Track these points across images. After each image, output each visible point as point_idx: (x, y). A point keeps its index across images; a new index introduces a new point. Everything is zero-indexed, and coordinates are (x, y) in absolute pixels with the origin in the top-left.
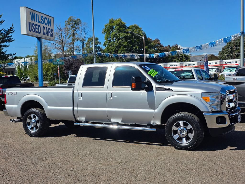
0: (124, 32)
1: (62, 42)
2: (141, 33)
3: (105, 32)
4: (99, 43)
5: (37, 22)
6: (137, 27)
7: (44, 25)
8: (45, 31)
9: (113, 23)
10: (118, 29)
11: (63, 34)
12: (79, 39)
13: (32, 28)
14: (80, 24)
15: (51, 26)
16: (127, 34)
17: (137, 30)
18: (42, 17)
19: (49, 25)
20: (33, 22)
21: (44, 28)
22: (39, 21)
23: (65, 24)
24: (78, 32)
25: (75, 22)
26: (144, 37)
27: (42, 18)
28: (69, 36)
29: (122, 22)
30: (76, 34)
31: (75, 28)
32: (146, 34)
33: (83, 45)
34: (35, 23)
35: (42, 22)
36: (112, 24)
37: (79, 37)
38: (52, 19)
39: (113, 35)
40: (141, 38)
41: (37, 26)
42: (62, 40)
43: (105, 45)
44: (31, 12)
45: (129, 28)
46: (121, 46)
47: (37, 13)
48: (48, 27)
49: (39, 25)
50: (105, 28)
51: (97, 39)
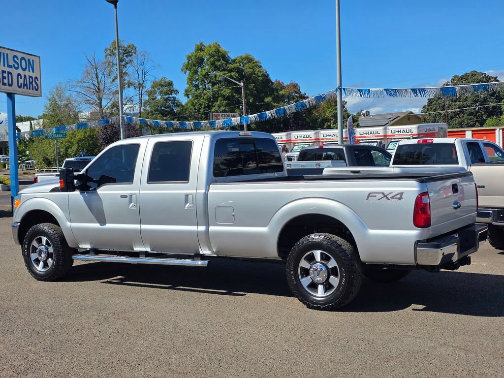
0: (224, 70)
1: (97, 90)
2: (258, 71)
3: (187, 69)
4: (174, 91)
5: (4, 66)
6: (250, 60)
7: (20, 71)
8: (21, 81)
9: (202, 53)
10: (213, 64)
11: (100, 76)
12: (131, 84)
14: (135, 53)
16: (230, 74)
17: (250, 65)
18: (15, 56)
21: (19, 77)
22: (9, 64)
23: (105, 54)
24: (130, 69)
25: (125, 51)
27: (16, 59)
28: (112, 77)
29: (220, 49)
30: (127, 73)
31: (124, 63)
32: (268, 73)
33: (142, 95)
34: (2, 68)
35: (16, 66)
36: (200, 54)
37: (132, 81)
38: (36, 60)
39: (203, 75)
41: (6, 73)
42: (99, 87)
43: (188, 96)
45: (234, 61)
46: (219, 96)
47: (6, 52)
48: (27, 73)
49: (8, 72)
50: (187, 61)
51: (170, 84)
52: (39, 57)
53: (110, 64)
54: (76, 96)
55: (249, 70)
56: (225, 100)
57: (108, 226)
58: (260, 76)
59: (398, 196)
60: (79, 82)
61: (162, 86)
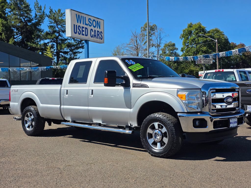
0: (203, 37)
1: (136, 48)
2: (222, 37)
3: (183, 37)
4: (176, 49)
5: (83, 24)
6: (217, 31)
7: (92, 27)
8: (93, 33)
9: (191, 28)
10: (197, 34)
11: (138, 41)
12: (154, 45)
13: (78, 30)
14: (156, 29)
15: (100, 28)
16: (206, 39)
17: (218, 34)
18: (90, 19)
19: (97, 28)
20: (79, 24)
21: (92, 31)
22: (86, 23)
23: (141, 30)
24: (153, 37)
25: (151, 28)
26: (216, 40)
27: (90, 20)
28: (144, 42)
29: (201, 26)
30: (151, 40)
31: (150, 34)
32: (228, 38)
33: (159, 51)
34: (82, 25)
35: (90, 24)
36: (190, 29)
37: (154, 43)
38: (102, 21)
39: (191, 40)
40: (213, 41)
41: (84, 28)
42: (137, 47)
43: (182, 50)
44: (76, 15)
45: (209, 32)
46: (199, 51)
47: (84, 16)
48: (96, 29)
49: (85, 28)
50: (183, 33)
51: (174, 45)
53: (143, 35)
54: (126, 52)
55: (217, 37)
56: (203, 52)
58: (223, 40)
60: (128, 45)
61: (169, 46)
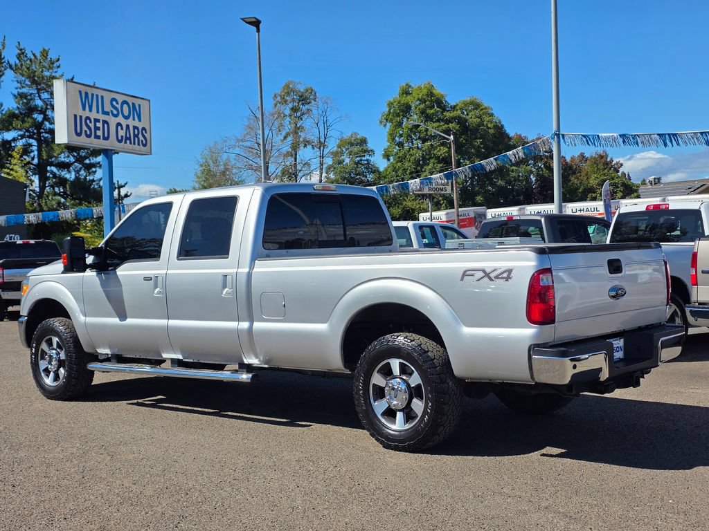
0: (438, 121)
2: (488, 121)
3: (387, 120)
4: (368, 151)
5: (98, 112)
6: (476, 106)
7: (120, 119)
8: (122, 133)
9: (409, 97)
10: (423, 112)
13: (85, 128)
15: (140, 120)
16: (446, 126)
17: (477, 112)
18: (113, 100)
19: (134, 119)
20: (87, 113)
21: (119, 128)
22: (106, 110)
23: (274, 102)
24: (307, 122)
25: (300, 96)
26: (452, 137)
27: (114, 103)
28: (284, 133)
29: (434, 91)
30: (303, 128)
31: (299, 114)
32: (503, 123)
33: (323, 158)
34: (93, 115)
35: (115, 112)
36: (405, 99)
37: (309, 137)
38: (144, 104)
39: (409, 129)
41: (99, 122)
43: (387, 156)
44: (80, 92)
45: (454, 108)
46: (431, 158)
47: (100, 93)
48: (131, 122)
49: (103, 121)
50: (387, 109)
51: (363, 141)
52: (149, 101)
53: (281, 116)
54: (235, 159)
55: (475, 120)
56: (439, 162)
57: (129, 321)
58: (490, 128)
59: (505, 275)
60: (238, 141)
61: (352, 144)
